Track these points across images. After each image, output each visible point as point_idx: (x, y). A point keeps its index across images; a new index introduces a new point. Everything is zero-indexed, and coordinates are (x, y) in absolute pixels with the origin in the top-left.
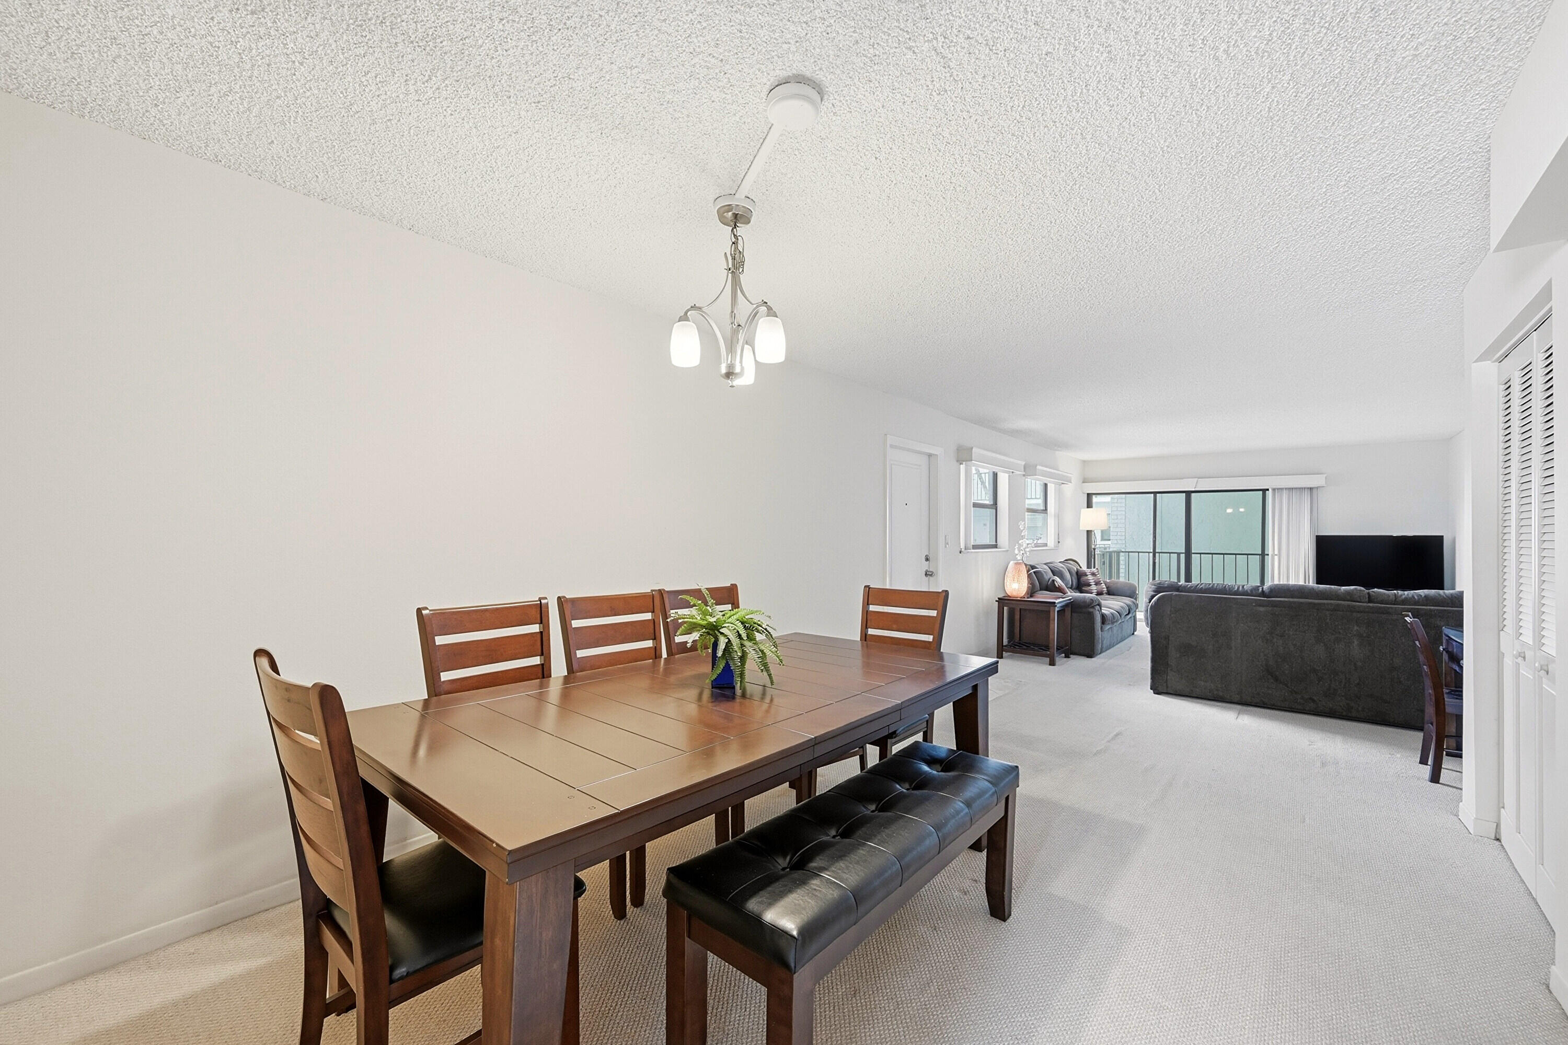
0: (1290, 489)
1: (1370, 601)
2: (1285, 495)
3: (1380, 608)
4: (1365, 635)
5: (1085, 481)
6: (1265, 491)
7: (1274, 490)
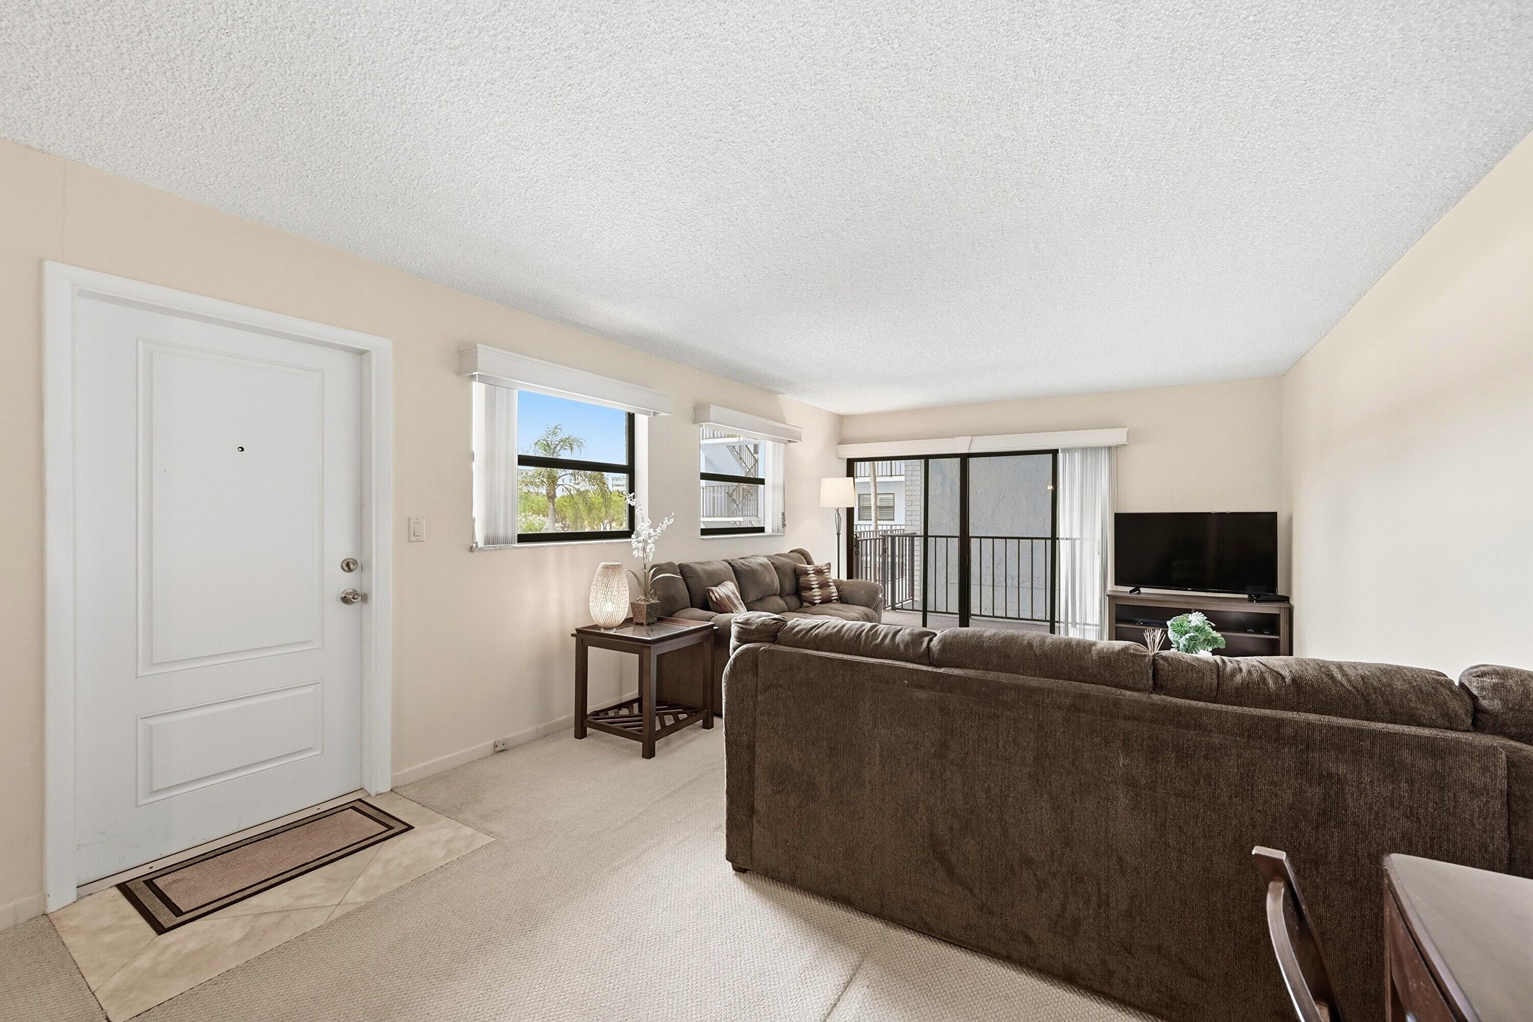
0: (1084, 450)
1: (1157, 687)
2: (1077, 456)
3: (1178, 710)
4: (1143, 781)
5: (842, 442)
6: (1054, 453)
7: (1062, 450)
